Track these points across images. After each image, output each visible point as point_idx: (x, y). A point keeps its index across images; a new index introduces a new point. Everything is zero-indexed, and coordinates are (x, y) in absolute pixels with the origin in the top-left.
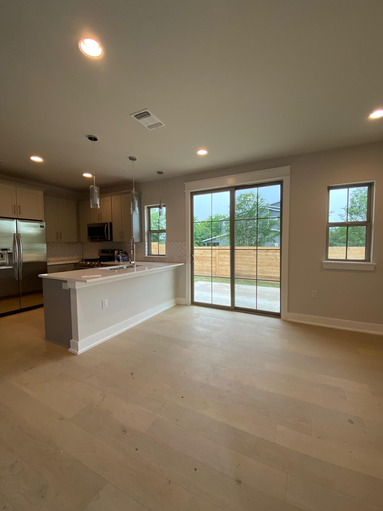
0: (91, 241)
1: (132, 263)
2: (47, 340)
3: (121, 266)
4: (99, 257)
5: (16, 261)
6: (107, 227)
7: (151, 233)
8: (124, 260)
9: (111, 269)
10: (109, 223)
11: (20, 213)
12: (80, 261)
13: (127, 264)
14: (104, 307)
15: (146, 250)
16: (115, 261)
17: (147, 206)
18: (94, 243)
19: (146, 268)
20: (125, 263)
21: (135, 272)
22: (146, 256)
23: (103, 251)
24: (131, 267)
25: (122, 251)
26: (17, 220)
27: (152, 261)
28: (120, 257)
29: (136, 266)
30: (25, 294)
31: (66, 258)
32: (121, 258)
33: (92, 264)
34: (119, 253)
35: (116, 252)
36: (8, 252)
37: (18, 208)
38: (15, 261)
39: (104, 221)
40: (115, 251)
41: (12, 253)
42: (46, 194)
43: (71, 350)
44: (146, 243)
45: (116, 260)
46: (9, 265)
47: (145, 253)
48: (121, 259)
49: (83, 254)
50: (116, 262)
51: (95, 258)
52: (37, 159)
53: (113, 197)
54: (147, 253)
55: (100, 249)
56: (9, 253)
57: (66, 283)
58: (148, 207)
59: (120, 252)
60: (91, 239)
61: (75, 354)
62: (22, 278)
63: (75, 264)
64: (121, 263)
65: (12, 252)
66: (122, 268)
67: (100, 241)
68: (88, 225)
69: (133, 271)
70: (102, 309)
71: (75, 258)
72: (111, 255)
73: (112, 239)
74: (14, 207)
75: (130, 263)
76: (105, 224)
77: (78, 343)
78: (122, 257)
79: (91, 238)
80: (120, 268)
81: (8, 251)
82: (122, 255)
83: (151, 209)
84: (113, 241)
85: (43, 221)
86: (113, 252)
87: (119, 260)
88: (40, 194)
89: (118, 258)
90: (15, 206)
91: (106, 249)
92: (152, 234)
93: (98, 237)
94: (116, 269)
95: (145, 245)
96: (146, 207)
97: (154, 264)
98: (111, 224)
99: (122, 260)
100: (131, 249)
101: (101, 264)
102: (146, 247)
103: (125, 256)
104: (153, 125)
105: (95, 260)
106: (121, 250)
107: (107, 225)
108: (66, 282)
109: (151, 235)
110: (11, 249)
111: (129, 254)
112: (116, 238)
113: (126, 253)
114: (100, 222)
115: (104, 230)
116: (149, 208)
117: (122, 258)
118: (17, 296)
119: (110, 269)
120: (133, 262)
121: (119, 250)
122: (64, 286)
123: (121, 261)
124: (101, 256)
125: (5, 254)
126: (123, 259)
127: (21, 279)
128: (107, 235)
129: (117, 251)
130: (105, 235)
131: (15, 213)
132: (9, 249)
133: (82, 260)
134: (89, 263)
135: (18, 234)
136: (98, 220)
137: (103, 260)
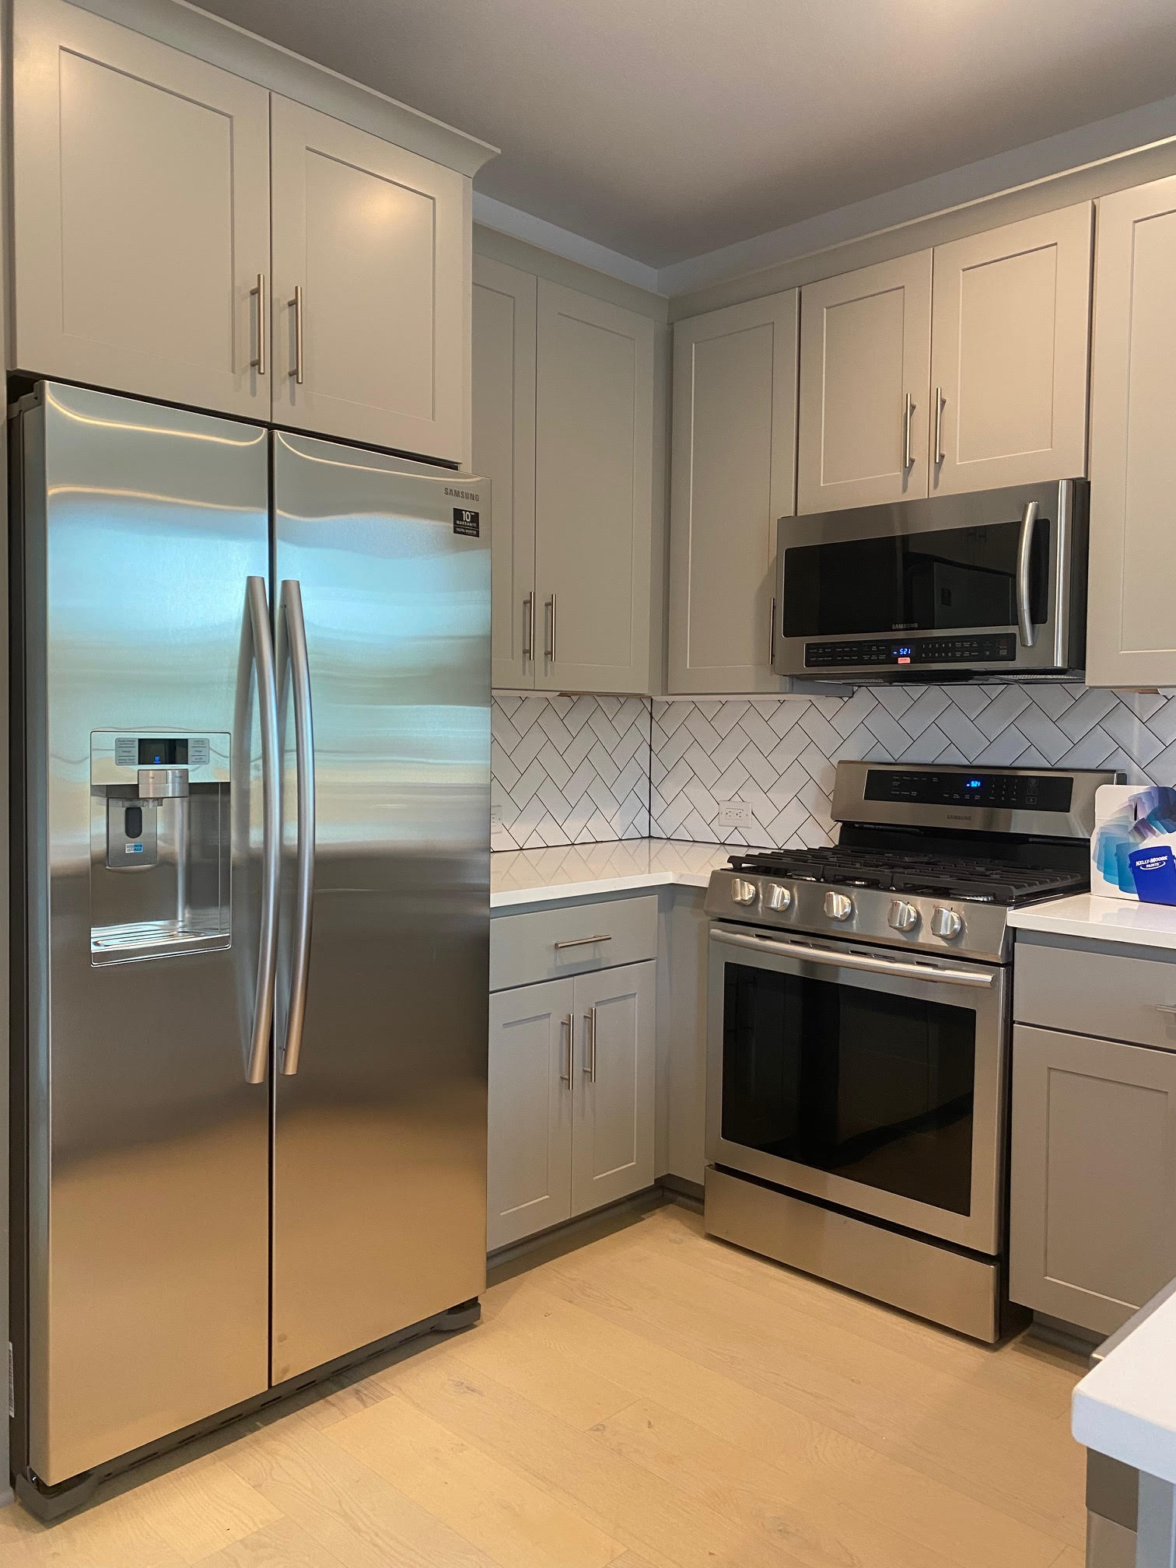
6: (1043, 530)
10: (1063, 485)
11: (294, 373)
12: (718, 873)
23: (889, 782)
26: (277, 439)
36: (199, 774)
37: (284, 317)
39: (975, 471)
41: (226, 786)
53: (1126, 205)
55: (862, 756)
56: (194, 790)
65: (224, 778)
68: (781, 525)
73: (1078, 659)
74: (246, 304)
76: (1019, 495)
79: (814, 657)
81: (194, 763)
84: (1090, 681)
90: (255, 292)
93: (903, 643)
98: (1081, 490)
110: (222, 745)
114: (925, 492)
125: (159, 800)
127: (291, 1070)
129: (1132, 789)
130: (1016, 621)
131: (255, 364)
132: (202, 743)
133: (731, 859)
134: (780, 895)
135: (285, 583)
136: (899, 474)
137: (1017, 887)
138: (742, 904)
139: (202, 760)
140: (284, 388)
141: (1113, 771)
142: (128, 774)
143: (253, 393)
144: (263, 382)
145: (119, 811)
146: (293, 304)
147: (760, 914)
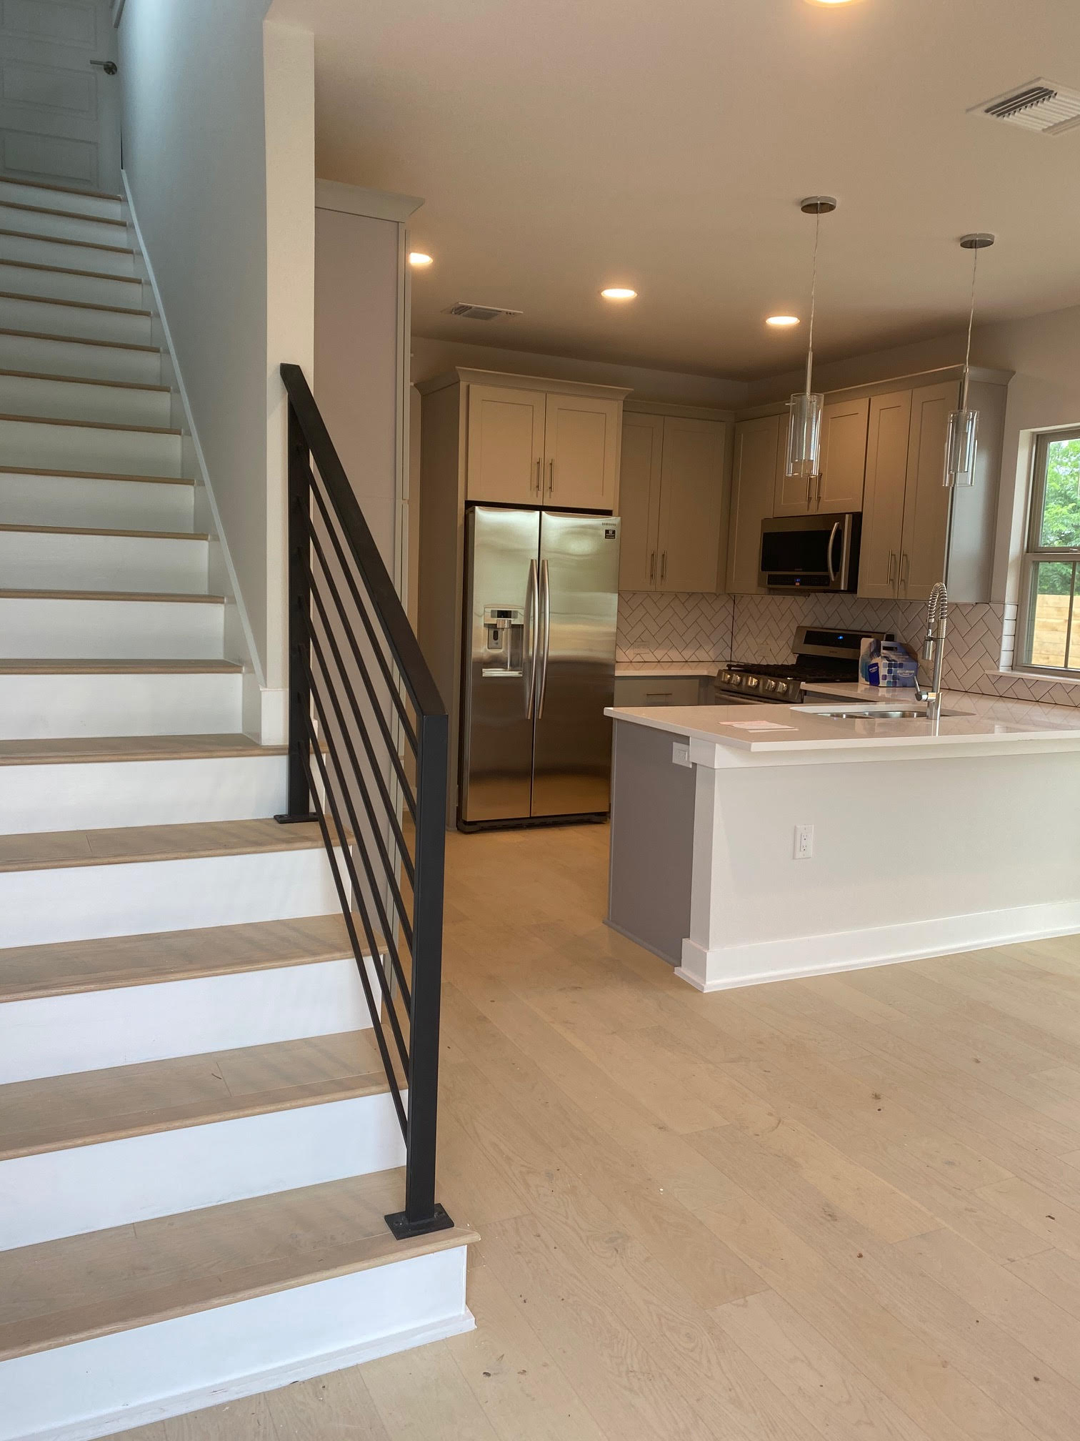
0: (772, 591)
1: (924, 697)
2: (611, 927)
3: (880, 707)
4: (792, 660)
5: (531, 653)
6: (839, 533)
7: (1036, 564)
8: (895, 683)
9: (839, 715)
10: (847, 516)
11: (551, 488)
12: (720, 672)
13: (905, 701)
14: (799, 855)
15: (1007, 643)
16: (857, 681)
17: (1033, 433)
18: (778, 598)
19: (996, 726)
20: (899, 693)
21: (936, 739)
22: (1003, 669)
23: (813, 637)
24: (921, 715)
25: (893, 640)
26: (543, 513)
27: (1028, 696)
28: (881, 665)
29: (941, 715)
30: (550, 771)
31: (674, 655)
32: (883, 671)
33: (764, 685)
34: (876, 651)
35: (866, 643)
36: (514, 622)
37: (548, 469)
38: (527, 651)
39: (830, 505)
40: (863, 639)
41: (523, 625)
42: (629, 409)
43: (683, 972)
44: (1010, 611)
45: (862, 679)
46: (513, 668)
47: (999, 659)
48: (885, 677)
49: (734, 642)
50: (863, 686)
51: (780, 660)
52: (619, 294)
53: (879, 401)
54: (1005, 658)
55: (803, 624)
56: (513, 626)
57: (684, 746)
58: (1038, 436)
59: (883, 643)
60: (769, 583)
61: (695, 990)
62: (542, 716)
63: (706, 680)
64: (882, 692)
65: (523, 623)
66: (884, 715)
67: (806, 593)
68: (765, 521)
69: (928, 732)
70: (794, 858)
71: (702, 655)
72: (842, 653)
73: (853, 587)
74: (535, 468)
75: (919, 697)
76: (832, 519)
77: (706, 954)
78: (890, 665)
79: (772, 580)
80: (872, 715)
81: (513, 618)
82: (893, 657)
83: (1052, 445)
84: (859, 595)
85: (616, 512)
86: (852, 640)
87: (874, 679)
88: (612, 410)
89: (873, 670)
90: (538, 463)
91: (825, 626)
92: (1042, 567)
93: (799, 576)
94: (856, 717)
95: (1001, 619)
96: (1025, 436)
97: (1037, 712)
98: (857, 518)
99: (889, 679)
100: (931, 639)
101: (801, 690)
102: (1008, 627)
103: (901, 666)
104: (1066, 121)
105: (776, 672)
106: (890, 638)
107: (838, 526)
108: (685, 739)
109: (1036, 570)
110: (522, 612)
111: (920, 656)
112: (872, 582)
113: (910, 653)
114: (813, 511)
115: (828, 543)
116: (1041, 442)
117: (890, 672)
118: (522, 774)
119: (833, 715)
120: (932, 696)
121: (877, 635)
122: (681, 756)
123: (882, 683)
124: (802, 658)
125: (503, 629)
126: (894, 678)
127: (540, 718)
128: (837, 568)
129: (872, 640)
130: (826, 569)
131: (538, 487)
132: (516, 612)
133: (728, 666)
134: (753, 682)
135: (543, 561)
136: (807, 503)
137: (810, 676)
138: (724, 682)
139: (515, 617)
140: (547, 494)
141: (884, 633)
142: (494, 621)
143: (537, 496)
144: (540, 493)
145: (492, 632)
146: (551, 464)
147: (743, 689)
